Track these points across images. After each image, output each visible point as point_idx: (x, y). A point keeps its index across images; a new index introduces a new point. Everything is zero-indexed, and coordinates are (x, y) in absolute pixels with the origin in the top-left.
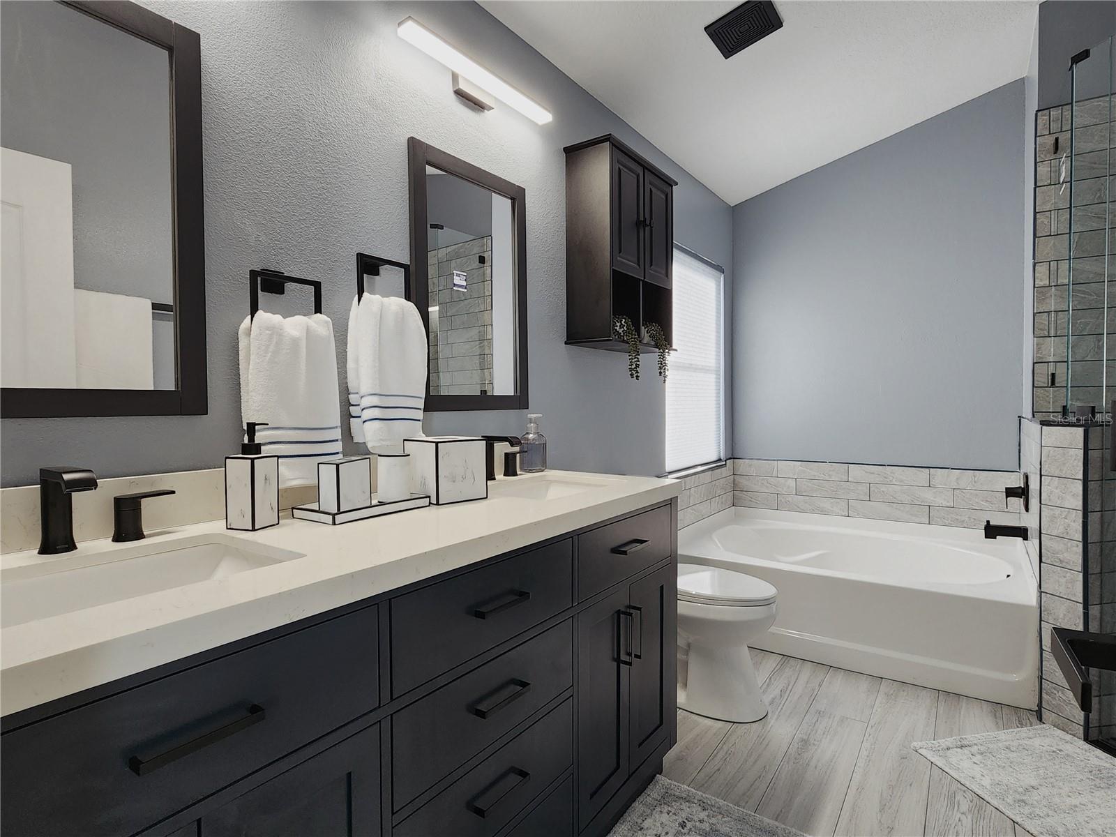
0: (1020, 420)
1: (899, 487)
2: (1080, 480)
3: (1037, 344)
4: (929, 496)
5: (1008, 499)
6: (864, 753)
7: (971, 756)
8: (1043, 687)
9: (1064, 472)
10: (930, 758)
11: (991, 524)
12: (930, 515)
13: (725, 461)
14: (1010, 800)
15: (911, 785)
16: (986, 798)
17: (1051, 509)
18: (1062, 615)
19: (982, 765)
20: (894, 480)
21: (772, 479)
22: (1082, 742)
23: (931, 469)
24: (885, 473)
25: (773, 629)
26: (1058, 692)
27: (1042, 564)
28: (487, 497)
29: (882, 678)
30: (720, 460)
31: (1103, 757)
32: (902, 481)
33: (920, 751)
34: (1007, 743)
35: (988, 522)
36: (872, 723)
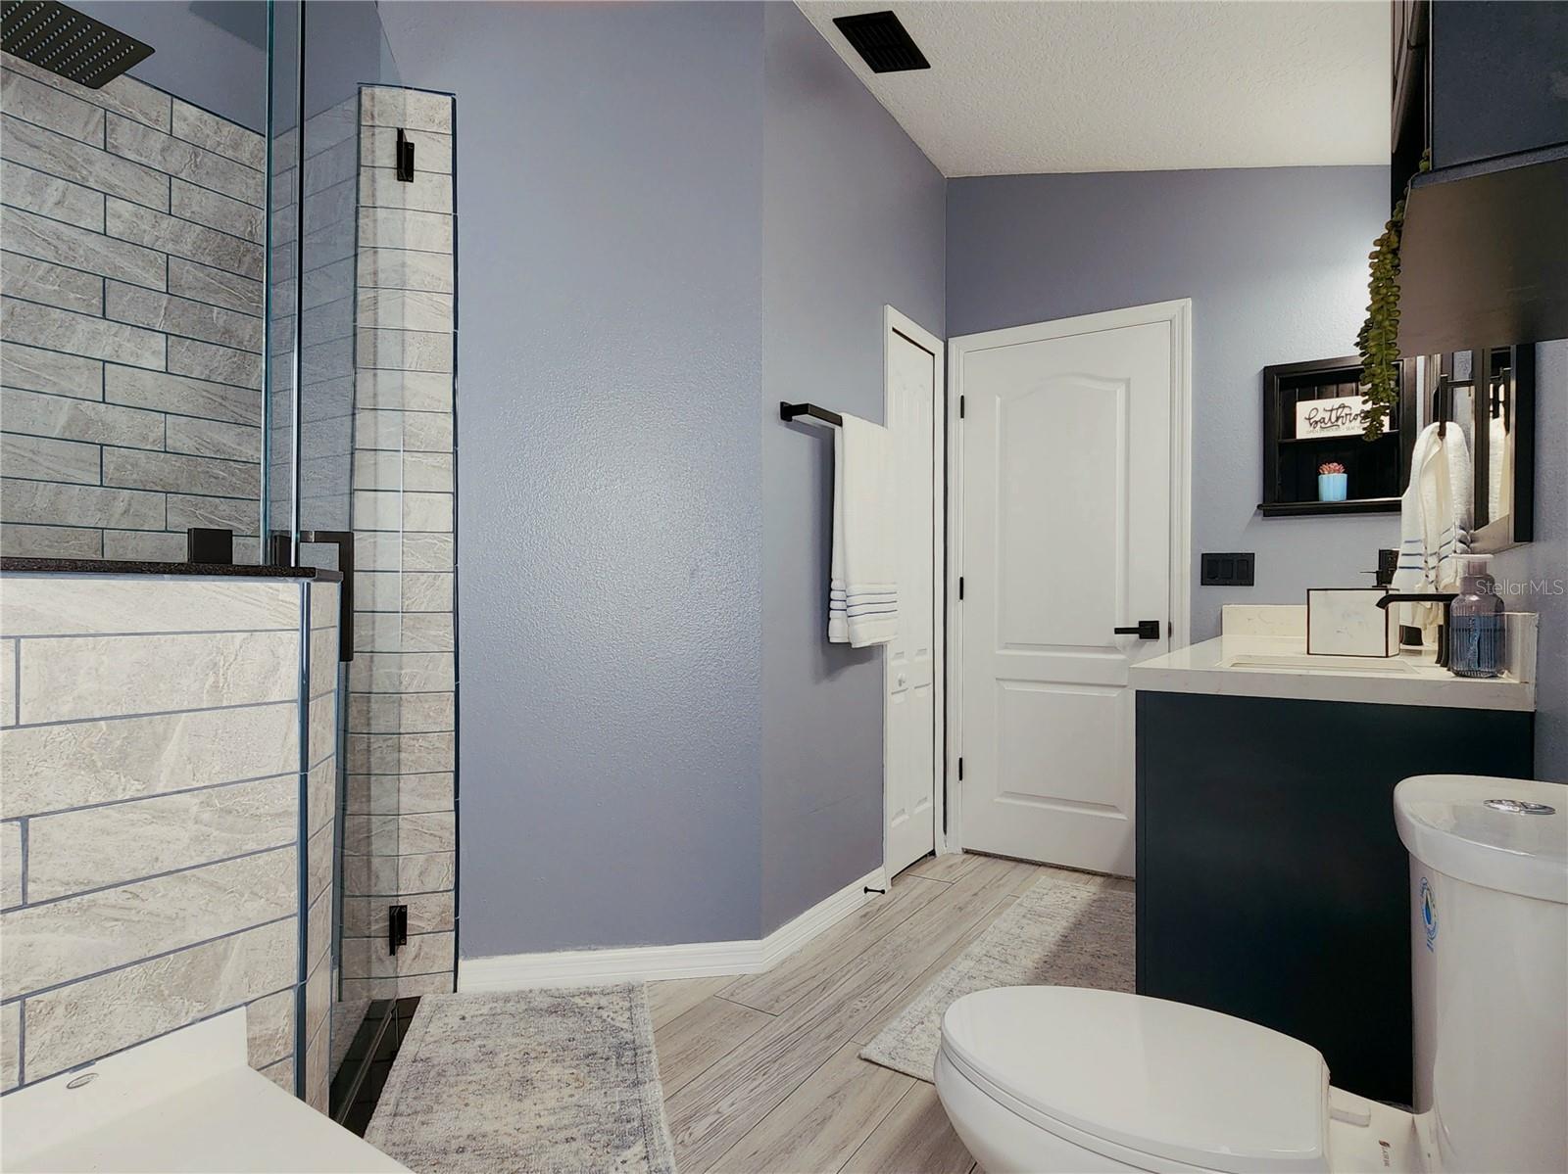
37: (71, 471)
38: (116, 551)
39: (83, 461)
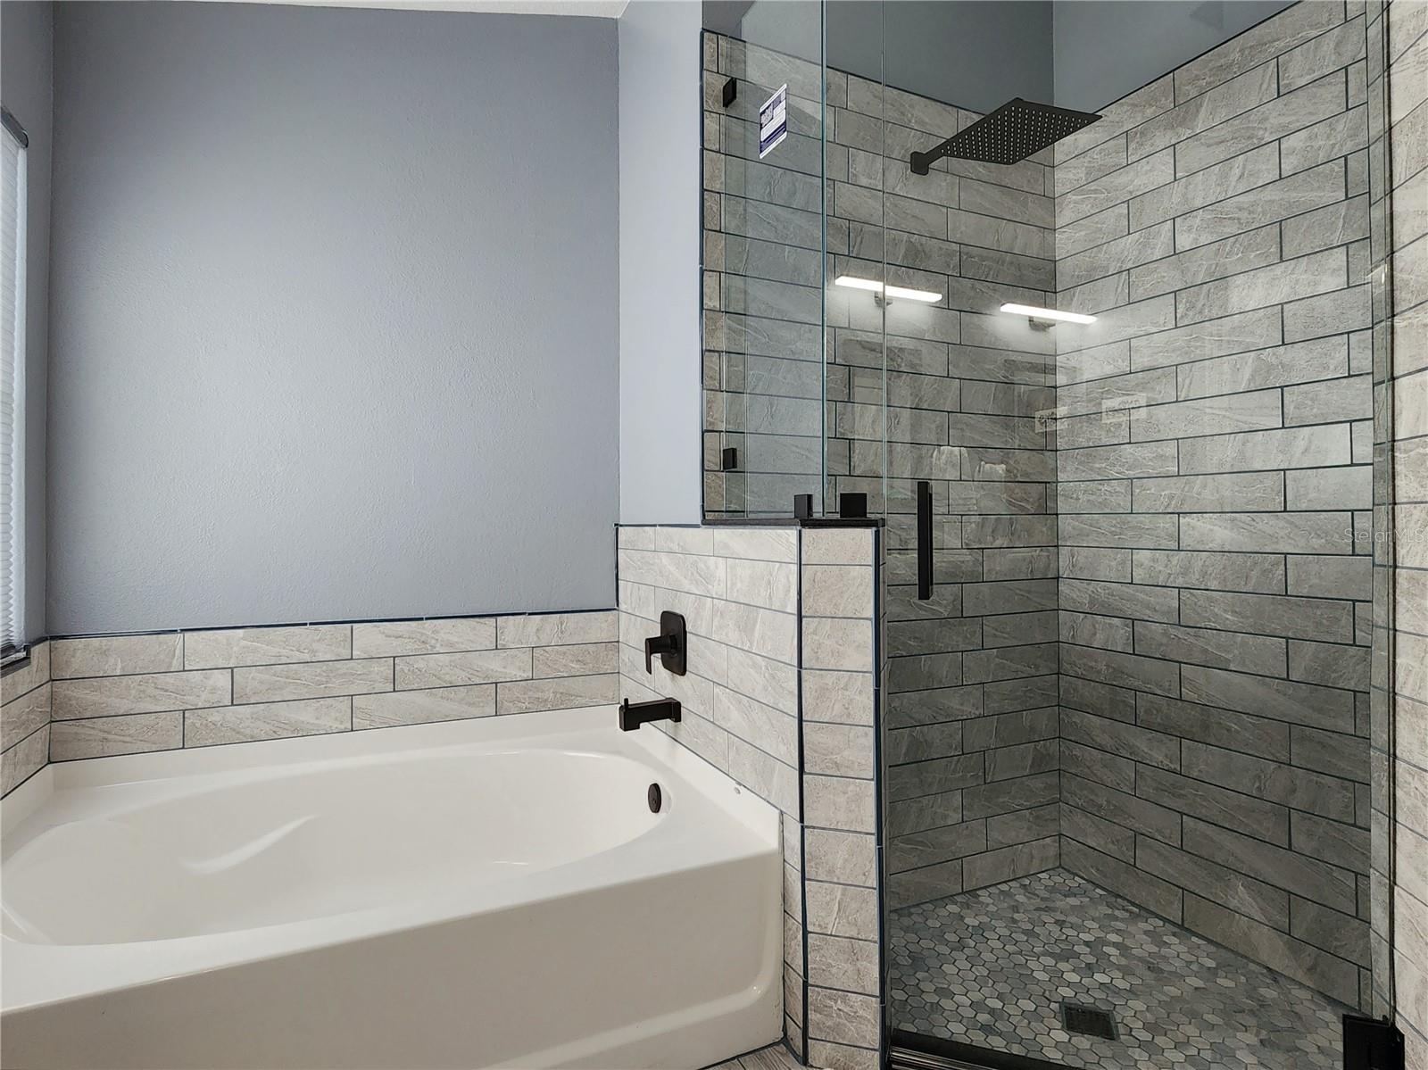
0: (617, 529)
1: (447, 657)
2: (870, 619)
3: (708, 402)
4: (496, 666)
5: (651, 657)
8: (810, 1000)
9: (841, 608)
11: (629, 703)
12: (497, 698)
13: (27, 649)
18: (841, 861)
20: (438, 645)
21: (170, 678)
23: (499, 618)
24: (422, 634)
26: (836, 1003)
27: (805, 776)
30: (9, 646)
32: (452, 645)
35: (626, 700)
37: (1254, 419)
38: (1298, 491)
39: (1266, 407)
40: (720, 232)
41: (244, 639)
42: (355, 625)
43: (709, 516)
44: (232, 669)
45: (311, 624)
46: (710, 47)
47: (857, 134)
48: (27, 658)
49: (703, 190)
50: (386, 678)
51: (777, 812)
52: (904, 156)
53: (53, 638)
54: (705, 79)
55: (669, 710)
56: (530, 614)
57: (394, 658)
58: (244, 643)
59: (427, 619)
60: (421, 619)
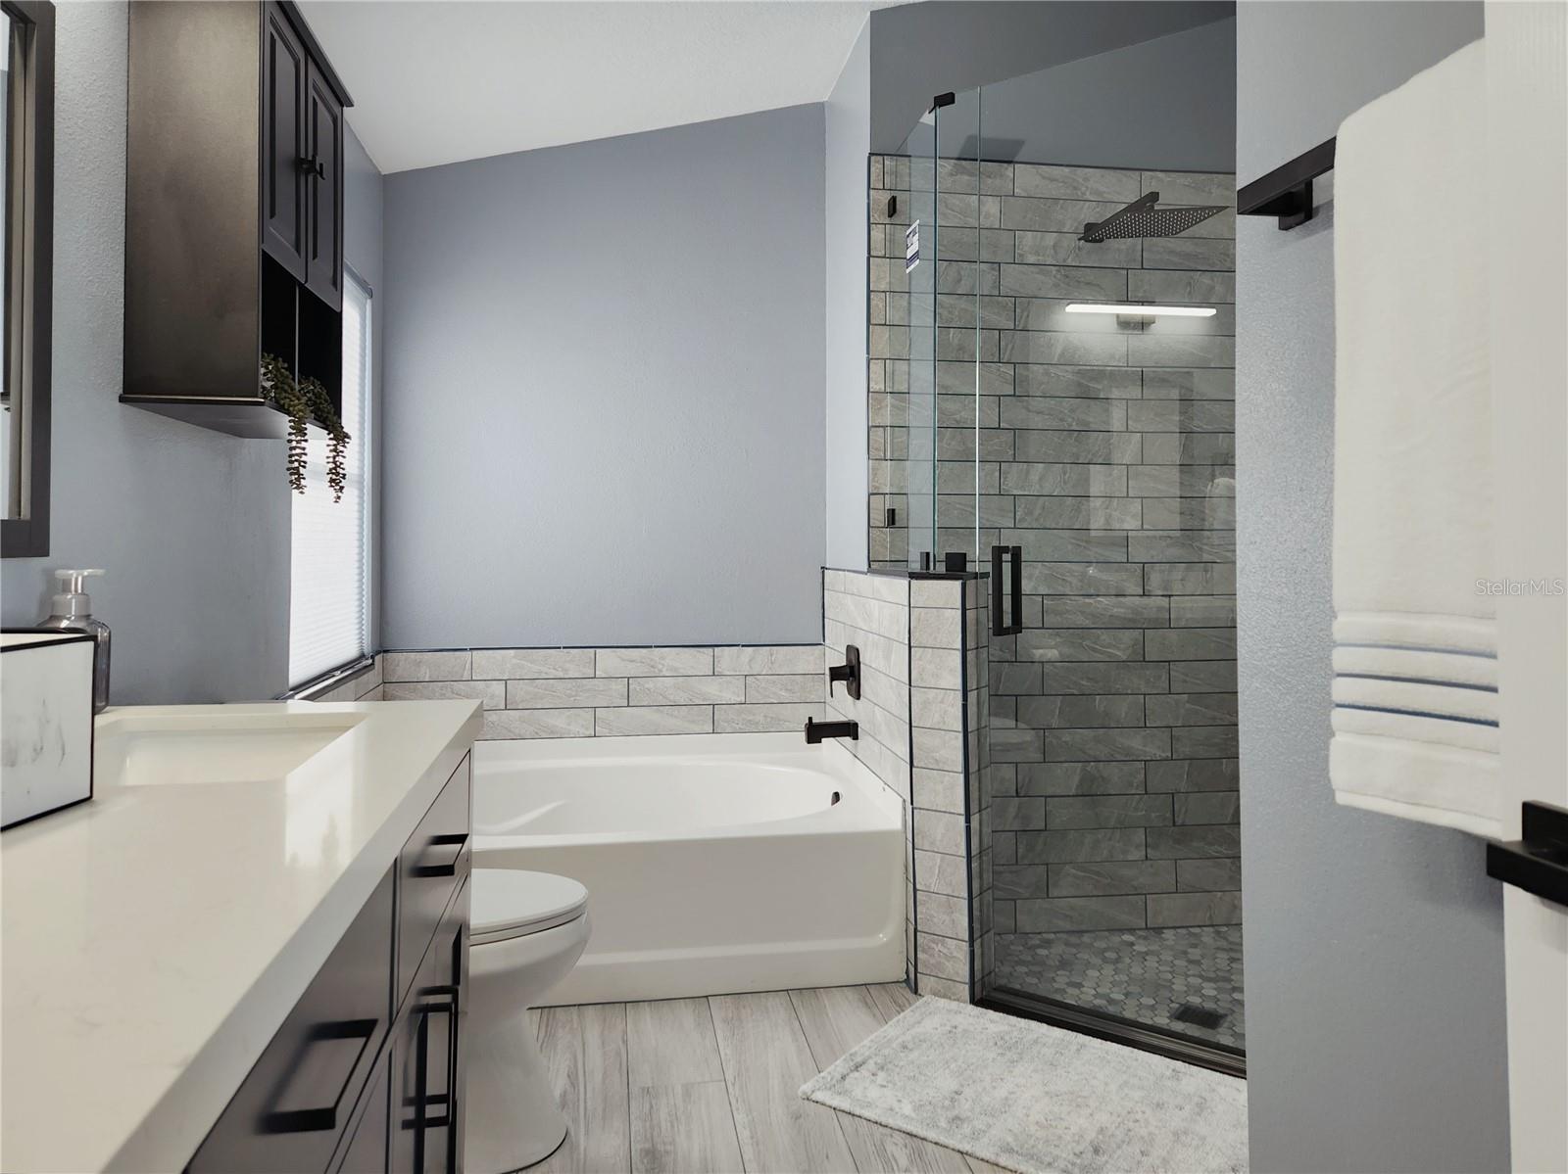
0: (823, 572)
1: (672, 680)
2: (958, 650)
3: (873, 469)
4: (713, 690)
5: (834, 683)
6: (745, 1134)
7: (872, 1078)
8: (919, 943)
9: (938, 641)
10: (828, 1103)
11: (814, 721)
12: (714, 718)
13: (372, 657)
14: (943, 1124)
15: (827, 1157)
16: (922, 1133)
17: (924, 692)
18: (939, 835)
19: (890, 1085)
20: (664, 670)
21: (462, 686)
22: (971, 1007)
23: (716, 649)
24: (652, 660)
25: (585, 960)
26: (937, 944)
27: (914, 769)
28: (91, 797)
29: (707, 997)
30: (362, 656)
31: (998, 1019)
32: (676, 670)
33: (814, 1097)
34: (900, 1040)
35: (810, 719)
36: (729, 1077)
40: (885, 325)
41: (514, 657)
42: (598, 650)
43: (874, 566)
44: (506, 680)
45: (564, 648)
46: (876, 168)
47: (1025, 217)
48: (373, 664)
49: (869, 292)
50: (622, 696)
51: (901, 800)
52: (1077, 228)
53: (386, 651)
54: (871, 198)
55: (849, 730)
56: (743, 646)
57: (629, 678)
58: (515, 661)
59: (655, 647)
60: (651, 647)
